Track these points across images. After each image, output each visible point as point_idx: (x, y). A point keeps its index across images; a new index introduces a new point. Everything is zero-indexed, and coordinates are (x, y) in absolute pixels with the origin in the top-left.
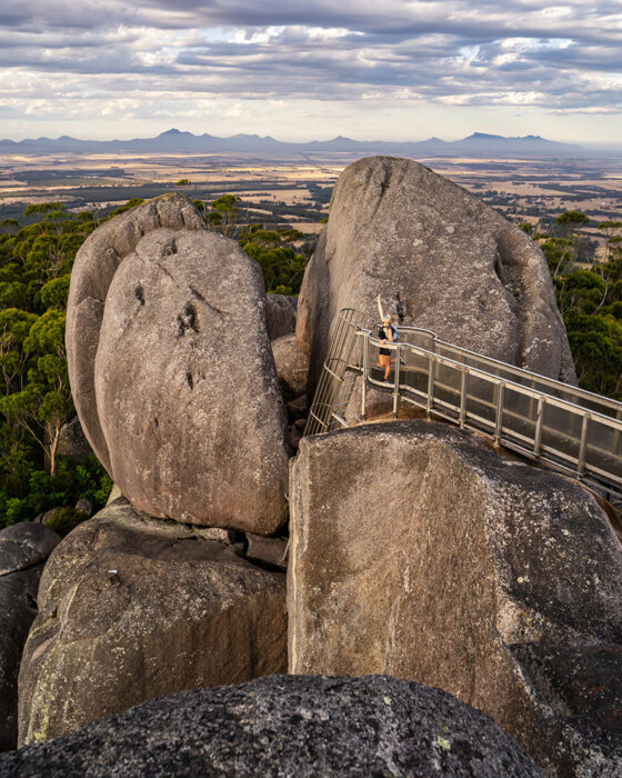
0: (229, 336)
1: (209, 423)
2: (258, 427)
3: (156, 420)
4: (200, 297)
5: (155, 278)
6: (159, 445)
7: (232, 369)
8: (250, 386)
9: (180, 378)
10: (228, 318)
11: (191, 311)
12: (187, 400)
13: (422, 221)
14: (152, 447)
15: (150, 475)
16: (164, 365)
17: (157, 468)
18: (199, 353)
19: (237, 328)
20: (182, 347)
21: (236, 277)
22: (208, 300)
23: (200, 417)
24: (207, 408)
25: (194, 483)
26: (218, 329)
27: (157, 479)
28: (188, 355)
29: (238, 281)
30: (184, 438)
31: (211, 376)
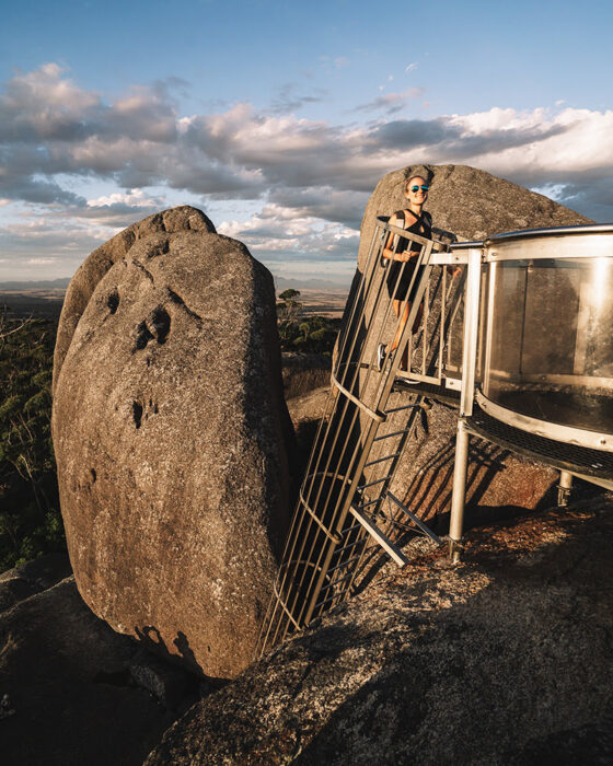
0: (203, 350)
1: (155, 486)
2: (226, 499)
3: (93, 472)
4: (177, 300)
5: (134, 282)
6: (96, 509)
7: (199, 398)
8: (222, 426)
9: (125, 410)
10: (207, 325)
11: (161, 317)
12: (130, 444)
13: (481, 213)
14: (87, 511)
15: (85, 553)
16: (109, 390)
17: (93, 544)
18: (156, 372)
19: (217, 340)
20: (134, 364)
21: (230, 276)
22: (187, 304)
23: (144, 474)
24: (154, 459)
25: (132, 580)
26: (190, 340)
27: (92, 561)
28: (140, 376)
29: (233, 282)
30: (123, 503)
31: (165, 408)
